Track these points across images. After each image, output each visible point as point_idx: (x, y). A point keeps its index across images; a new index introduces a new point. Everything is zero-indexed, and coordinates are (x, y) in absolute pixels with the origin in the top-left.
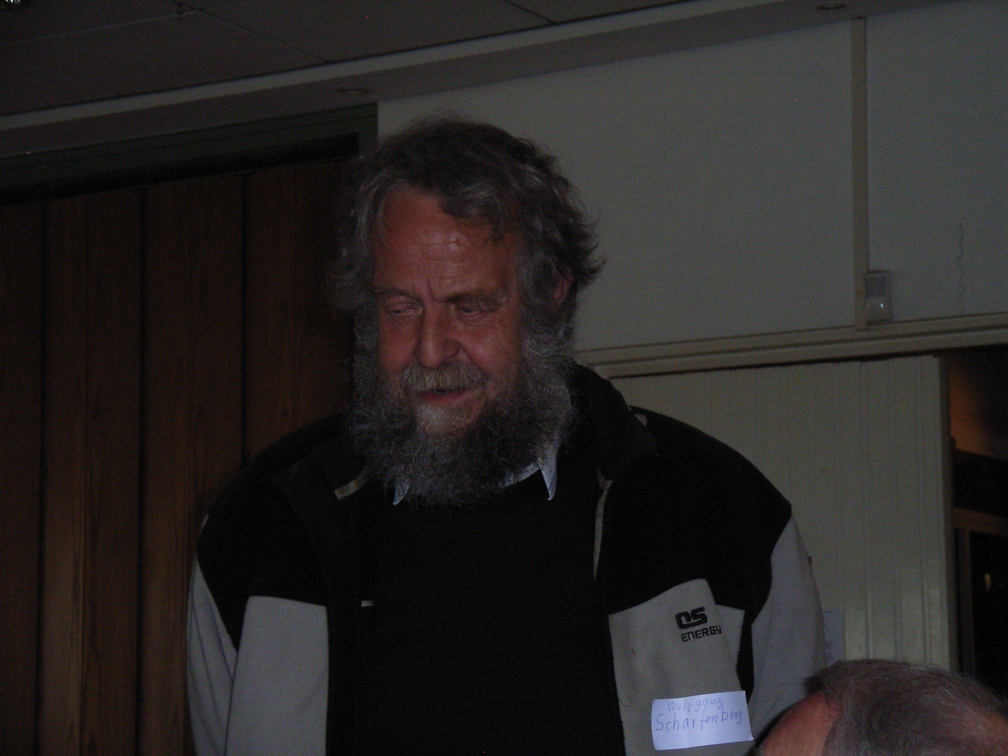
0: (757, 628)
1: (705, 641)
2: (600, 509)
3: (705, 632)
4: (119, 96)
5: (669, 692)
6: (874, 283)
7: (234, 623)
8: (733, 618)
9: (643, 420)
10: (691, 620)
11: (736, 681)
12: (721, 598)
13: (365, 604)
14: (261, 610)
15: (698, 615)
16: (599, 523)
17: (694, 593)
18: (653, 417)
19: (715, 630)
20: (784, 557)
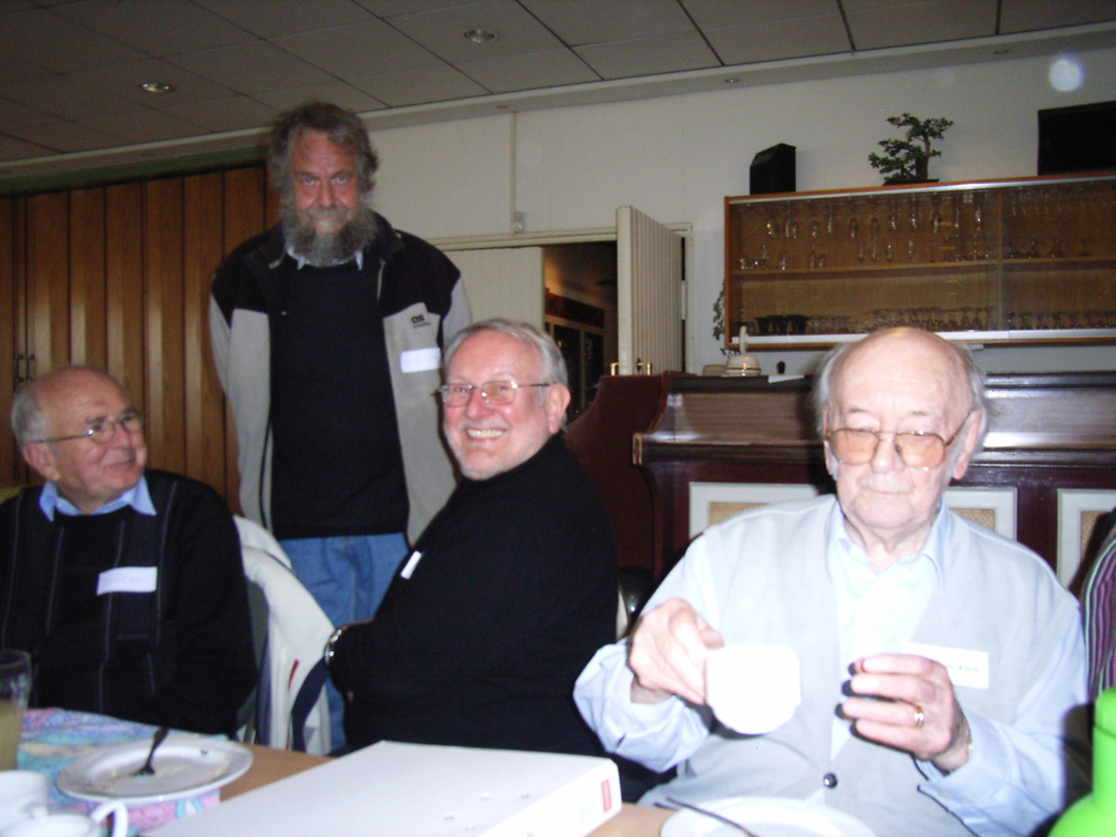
0: (446, 322)
1: (424, 328)
2: (380, 274)
3: (424, 324)
4: (213, 133)
5: (408, 348)
6: (518, 217)
7: (228, 318)
8: (435, 318)
9: (399, 236)
10: (418, 319)
11: (435, 343)
12: (431, 309)
13: (284, 313)
14: (240, 315)
15: (420, 318)
16: (380, 280)
17: (419, 308)
18: (403, 234)
19: (428, 324)
20: (457, 293)
